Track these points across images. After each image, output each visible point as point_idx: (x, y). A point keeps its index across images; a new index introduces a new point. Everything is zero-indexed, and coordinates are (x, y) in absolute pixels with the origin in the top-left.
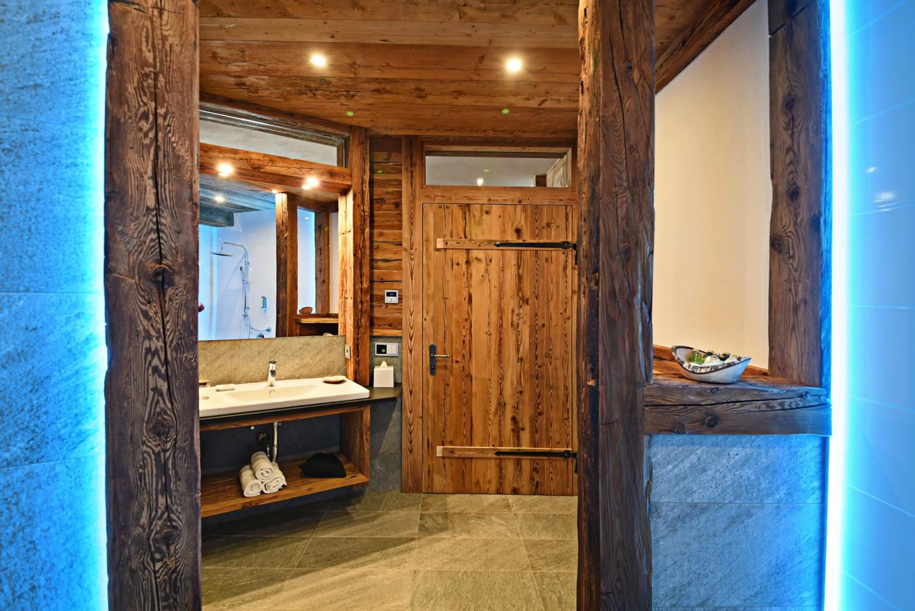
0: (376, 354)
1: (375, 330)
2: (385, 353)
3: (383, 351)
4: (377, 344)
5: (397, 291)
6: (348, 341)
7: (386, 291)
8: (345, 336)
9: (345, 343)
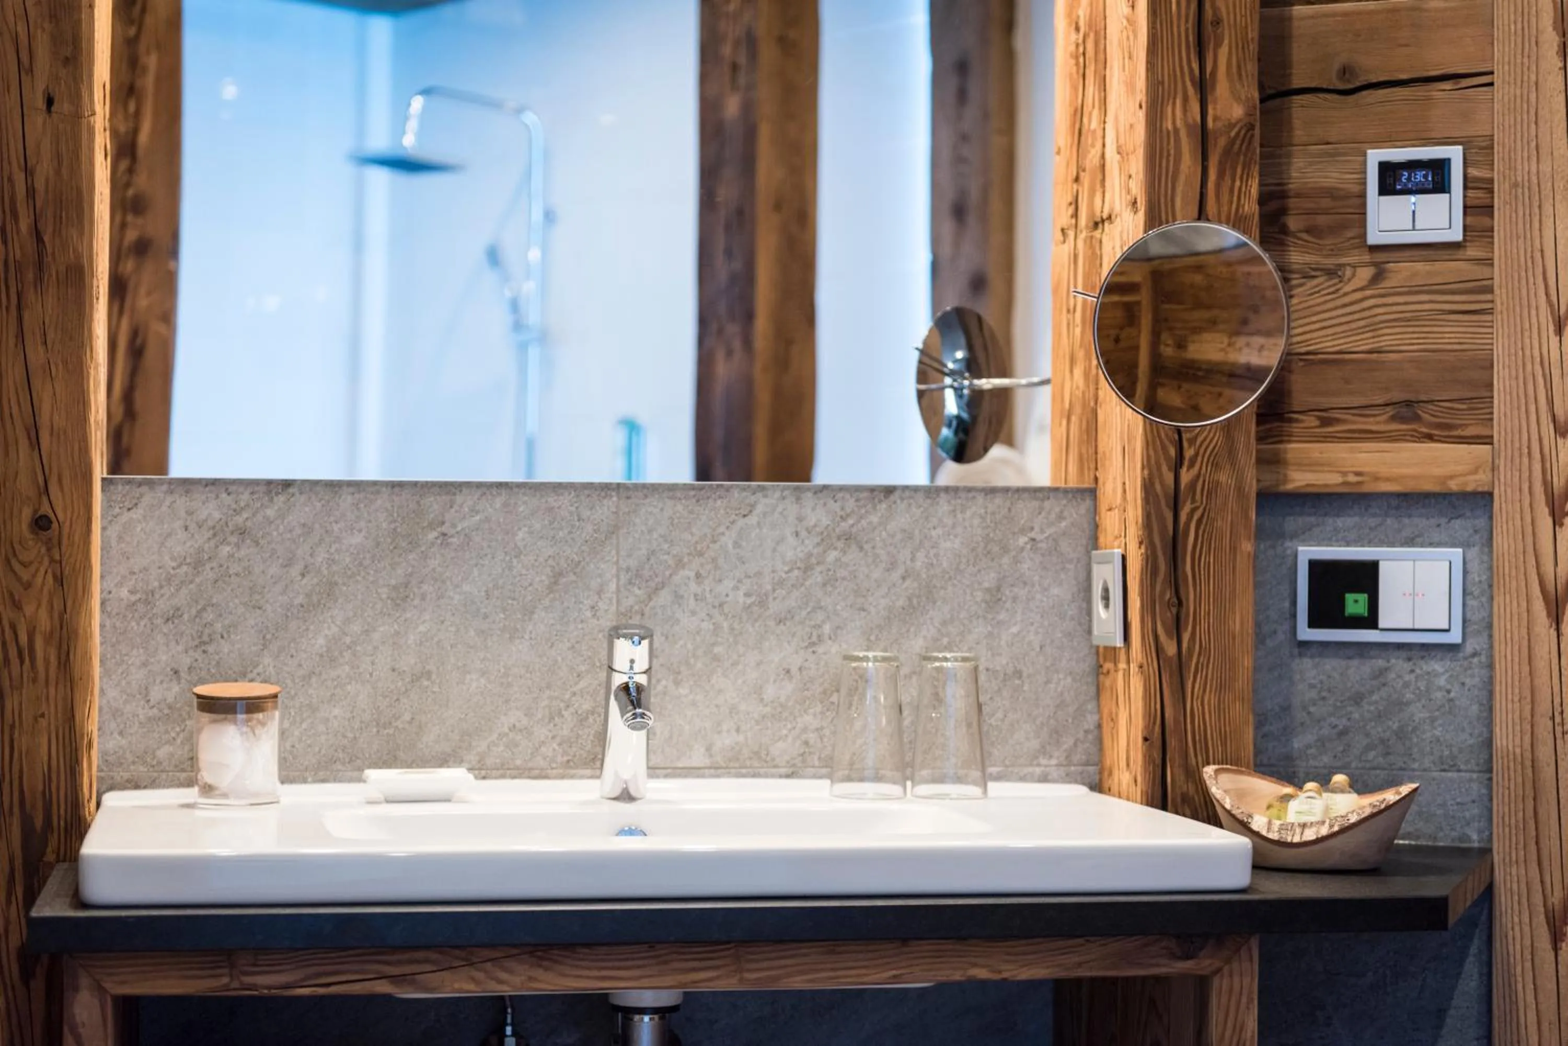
0: (1306, 633)
1: (1294, 449)
2: (1370, 621)
3: (1355, 604)
4: (1308, 552)
5: (1455, 154)
6: (1110, 522)
7: (1375, 156)
8: (1092, 493)
9: (1094, 542)
